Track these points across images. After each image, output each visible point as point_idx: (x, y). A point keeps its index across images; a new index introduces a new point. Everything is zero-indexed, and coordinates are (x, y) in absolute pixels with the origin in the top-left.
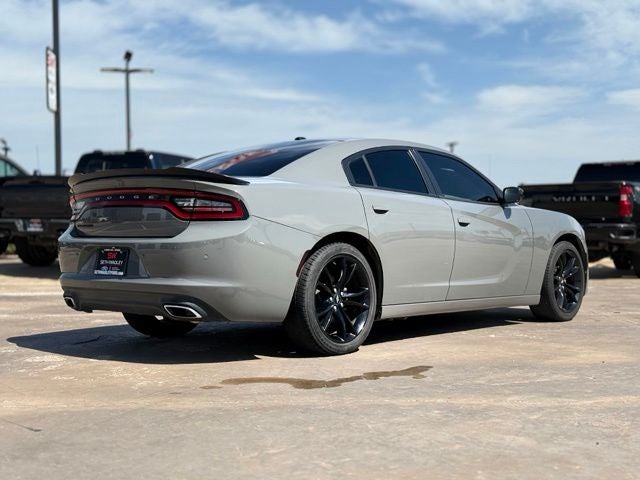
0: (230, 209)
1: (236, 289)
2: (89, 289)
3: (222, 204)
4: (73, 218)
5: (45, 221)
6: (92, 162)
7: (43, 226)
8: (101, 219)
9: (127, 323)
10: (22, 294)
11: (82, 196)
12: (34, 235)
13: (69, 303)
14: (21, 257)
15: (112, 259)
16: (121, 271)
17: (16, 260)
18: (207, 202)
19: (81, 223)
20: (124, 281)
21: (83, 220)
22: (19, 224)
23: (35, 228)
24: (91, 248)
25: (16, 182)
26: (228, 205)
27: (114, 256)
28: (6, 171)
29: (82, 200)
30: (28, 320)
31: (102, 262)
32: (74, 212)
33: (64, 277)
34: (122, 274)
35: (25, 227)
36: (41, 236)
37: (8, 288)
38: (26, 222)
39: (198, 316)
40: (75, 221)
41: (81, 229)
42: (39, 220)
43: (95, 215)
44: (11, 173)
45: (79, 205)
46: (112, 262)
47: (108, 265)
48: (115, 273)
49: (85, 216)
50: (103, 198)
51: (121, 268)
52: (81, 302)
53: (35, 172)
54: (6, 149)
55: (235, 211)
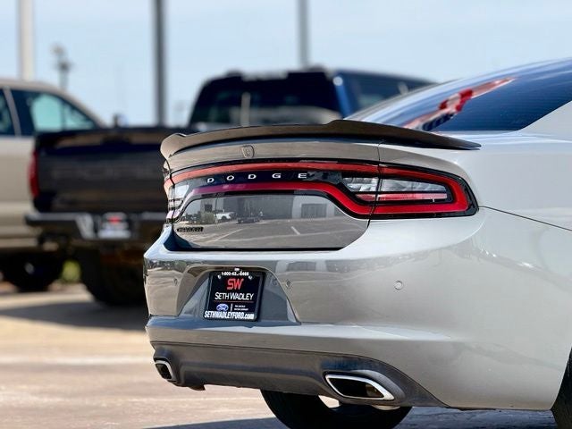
0: (444, 196)
1: (458, 347)
2: (196, 346)
3: (429, 187)
4: (169, 215)
5: (134, 217)
6: (223, 95)
7: (130, 225)
8: (219, 216)
9: (273, 416)
10: (91, 361)
11: (186, 174)
12: (113, 244)
13: (164, 372)
14: (90, 289)
15: (234, 291)
16: (250, 312)
17: (80, 295)
18: (404, 183)
19: (184, 224)
20: (256, 330)
21: (189, 218)
22: (85, 223)
23: (115, 230)
24: (200, 270)
25: (80, 141)
26: (439, 188)
27: (238, 284)
28: (63, 120)
29: (185, 181)
30: (96, 408)
31: (218, 296)
32: (171, 204)
33: (154, 324)
34: (251, 316)
35: (96, 229)
36: (127, 247)
37: (65, 349)
38: (99, 220)
39: (387, 395)
40: (172, 221)
41: (183, 236)
42: (120, 216)
43: (208, 208)
44: (73, 123)
45: (179, 192)
46: (235, 296)
47: (228, 302)
48: (239, 315)
49: (190, 210)
50: (220, 178)
51: (250, 307)
52: (183, 370)
53: (116, 118)
54: (64, 67)
55: (452, 199)
